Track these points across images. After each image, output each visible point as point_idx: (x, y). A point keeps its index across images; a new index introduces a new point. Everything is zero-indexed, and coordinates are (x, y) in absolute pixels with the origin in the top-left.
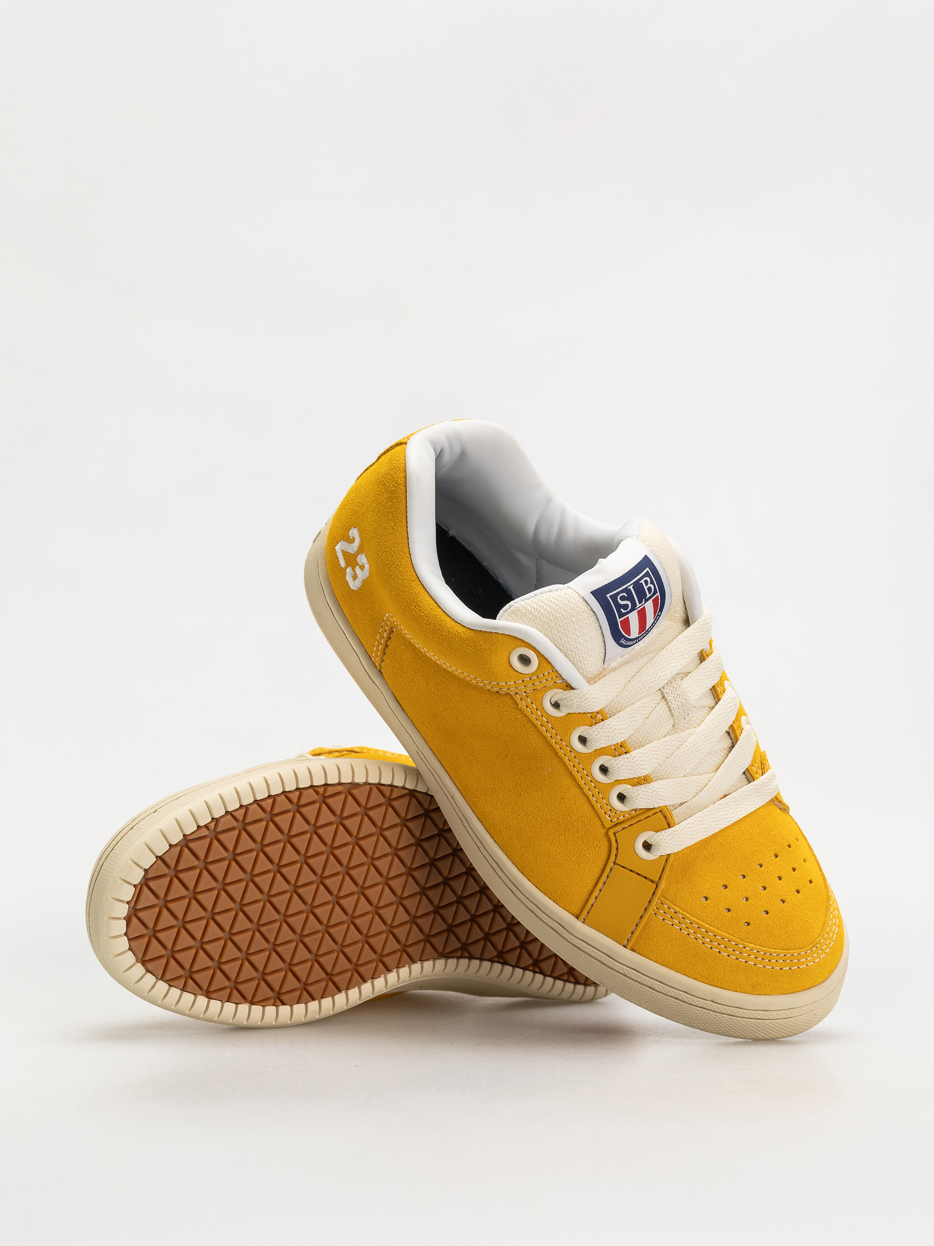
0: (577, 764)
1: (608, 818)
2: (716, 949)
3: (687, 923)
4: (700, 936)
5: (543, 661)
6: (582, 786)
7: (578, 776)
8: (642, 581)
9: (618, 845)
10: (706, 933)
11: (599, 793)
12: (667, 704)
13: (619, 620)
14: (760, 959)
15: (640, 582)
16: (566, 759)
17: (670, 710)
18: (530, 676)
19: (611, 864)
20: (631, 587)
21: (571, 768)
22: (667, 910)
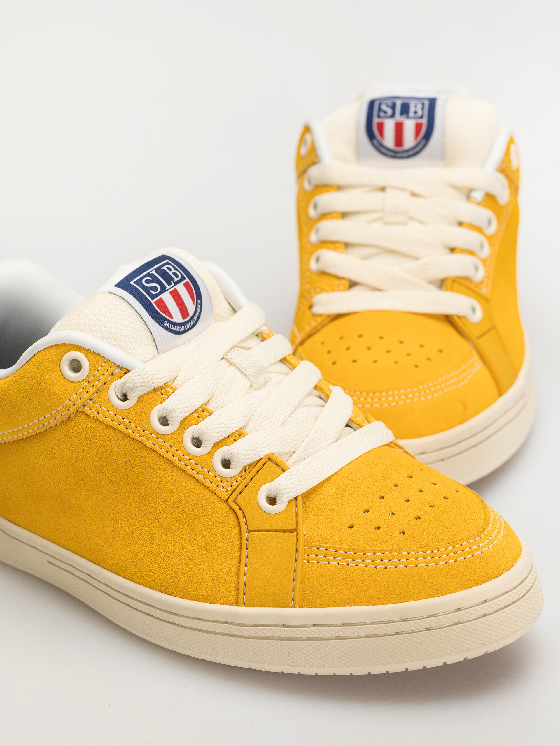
0: (169, 448)
1: (223, 490)
2: (381, 565)
3: (341, 554)
4: (360, 561)
5: (92, 356)
6: (183, 468)
7: (175, 459)
8: (164, 268)
9: (243, 512)
10: (364, 555)
11: (202, 468)
12: (237, 367)
13: (153, 302)
14: (430, 558)
15: (162, 268)
16: (156, 448)
17: (242, 373)
18: (87, 379)
19: (245, 535)
20: (154, 272)
21: (166, 455)
22: (317, 552)
